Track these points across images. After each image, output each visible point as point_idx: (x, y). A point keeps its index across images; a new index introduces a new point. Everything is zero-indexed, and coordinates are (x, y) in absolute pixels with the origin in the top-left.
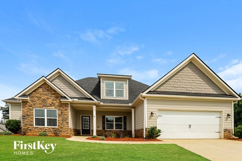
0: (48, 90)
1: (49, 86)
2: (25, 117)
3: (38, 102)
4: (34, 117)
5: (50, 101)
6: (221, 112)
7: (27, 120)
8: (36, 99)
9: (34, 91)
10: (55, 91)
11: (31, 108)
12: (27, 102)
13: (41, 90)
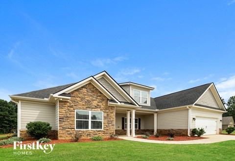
0: (93, 92)
1: (94, 87)
2: (63, 119)
3: (81, 103)
4: (76, 120)
5: (95, 103)
6: (217, 118)
7: (66, 123)
8: (78, 99)
9: (75, 91)
10: (101, 93)
11: (72, 109)
12: (67, 102)
13: (84, 90)
